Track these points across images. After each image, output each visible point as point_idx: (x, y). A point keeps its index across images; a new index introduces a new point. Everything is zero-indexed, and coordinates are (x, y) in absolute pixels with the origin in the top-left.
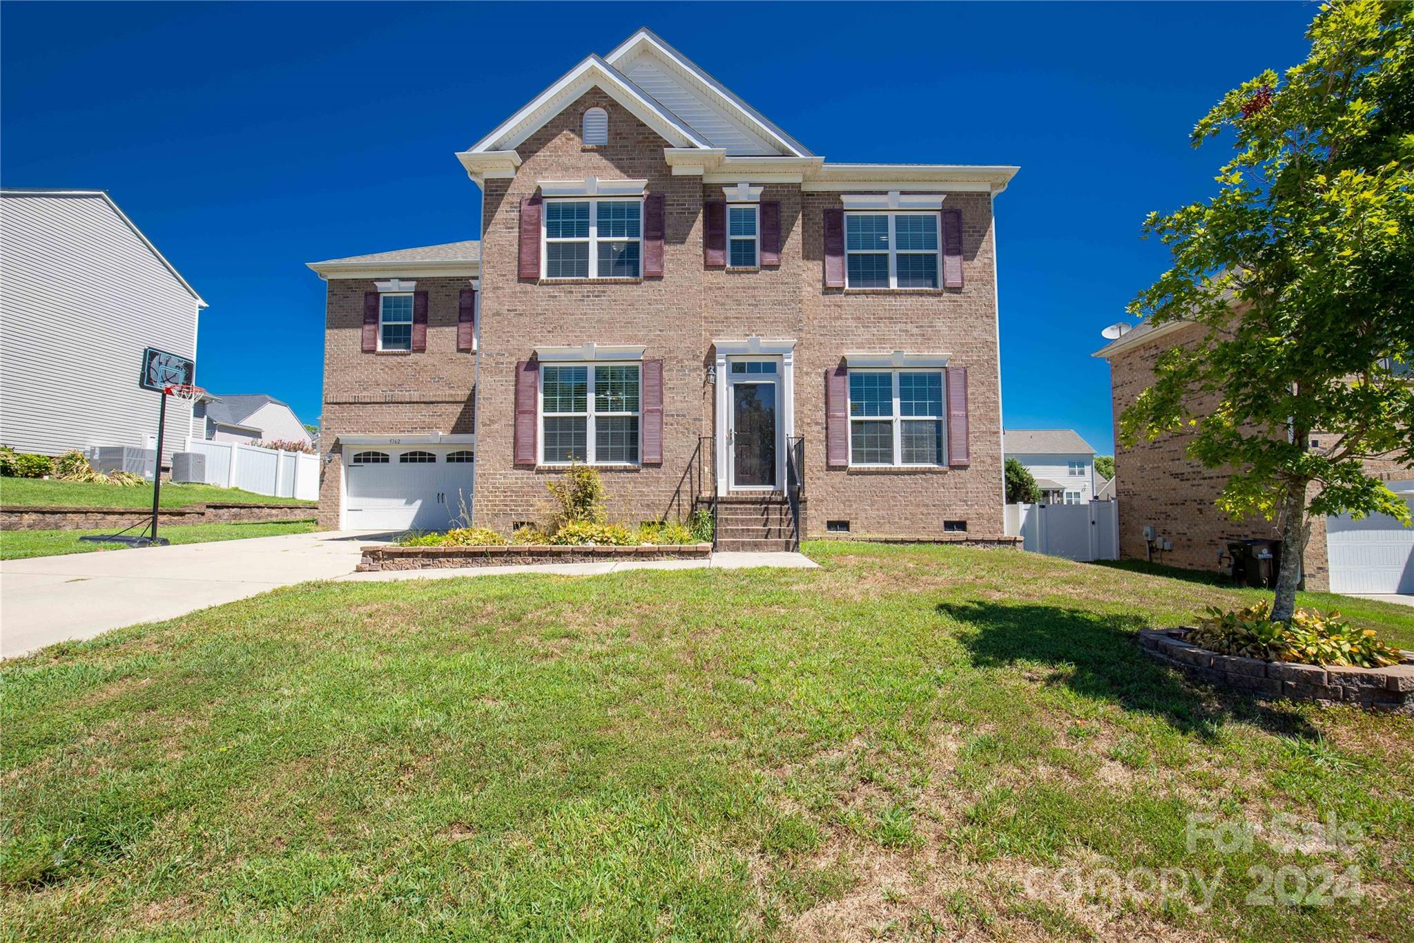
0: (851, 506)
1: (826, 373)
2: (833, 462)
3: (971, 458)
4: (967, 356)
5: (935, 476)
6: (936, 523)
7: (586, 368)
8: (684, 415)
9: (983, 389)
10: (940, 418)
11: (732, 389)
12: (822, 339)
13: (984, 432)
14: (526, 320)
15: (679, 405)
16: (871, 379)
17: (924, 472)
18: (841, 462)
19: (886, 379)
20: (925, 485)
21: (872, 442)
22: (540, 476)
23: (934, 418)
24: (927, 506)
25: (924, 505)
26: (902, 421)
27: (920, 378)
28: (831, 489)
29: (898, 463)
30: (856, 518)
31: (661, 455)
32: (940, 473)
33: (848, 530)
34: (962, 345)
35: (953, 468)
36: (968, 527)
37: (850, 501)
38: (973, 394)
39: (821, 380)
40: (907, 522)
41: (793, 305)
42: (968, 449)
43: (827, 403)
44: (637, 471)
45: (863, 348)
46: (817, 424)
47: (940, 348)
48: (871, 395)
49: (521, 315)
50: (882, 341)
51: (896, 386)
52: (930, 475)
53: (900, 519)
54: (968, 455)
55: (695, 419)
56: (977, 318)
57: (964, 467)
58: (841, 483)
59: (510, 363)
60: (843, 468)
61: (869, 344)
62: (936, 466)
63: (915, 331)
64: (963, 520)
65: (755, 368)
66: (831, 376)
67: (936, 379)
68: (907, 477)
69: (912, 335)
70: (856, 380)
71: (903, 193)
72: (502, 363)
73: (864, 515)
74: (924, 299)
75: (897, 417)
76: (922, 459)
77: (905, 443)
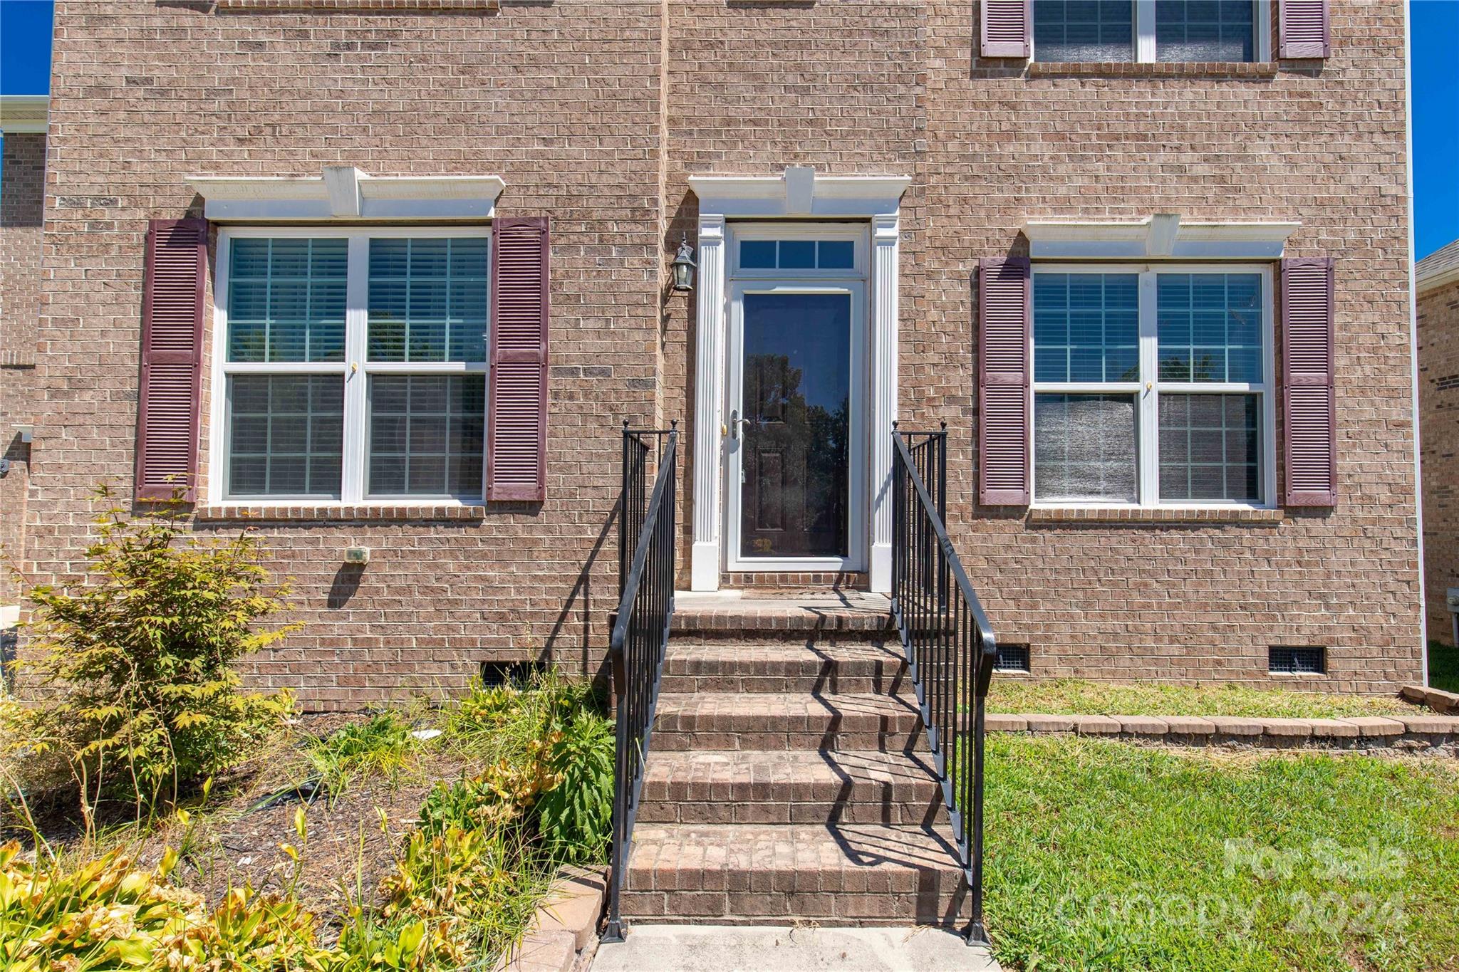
0: (1034, 606)
1: (978, 272)
2: (992, 496)
3: (1339, 489)
4: (1333, 233)
5: (1246, 533)
6: (1248, 650)
7: (344, 243)
8: (604, 373)
9: (1369, 316)
10: (1257, 389)
11: (738, 308)
12: (966, 188)
13: (1371, 423)
14: (175, 107)
15: (592, 344)
16: (1086, 290)
17: (1219, 522)
18: (1011, 496)
19: (1126, 290)
20: (1221, 554)
21: (1086, 447)
22: (206, 534)
23: (1243, 387)
24: (1226, 607)
25: (1218, 607)
26: (1162, 395)
27: (1209, 291)
28: (983, 564)
29: (1151, 501)
30: (1047, 638)
31: (540, 479)
32: (1260, 524)
33: (1026, 666)
34: (1317, 202)
35: (1293, 512)
36: (1332, 663)
37: (1031, 594)
38: (1345, 326)
39: (963, 291)
40: (1176, 650)
41: (901, 89)
42: (1330, 465)
43: (976, 349)
44: (474, 522)
45: (1071, 210)
46: (952, 400)
47: (1263, 211)
48: (1085, 331)
49: (163, 93)
50: (1118, 193)
51: (1148, 307)
52: (1235, 531)
53: (1158, 639)
54: (1331, 480)
55: (635, 383)
56: (1359, 136)
57: (1322, 511)
58: (1008, 548)
59: (133, 224)
60: (1017, 511)
61: (1089, 201)
62: (1246, 507)
63: (1202, 169)
64: (1317, 643)
65: (797, 255)
66: (989, 282)
67: (1247, 290)
68: (1175, 535)
69: (1195, 179)
70: (1048, 292)
72: (109, 226)
73: (1065, 629)
74: (1224, 88)
75: (1149, 383)
76: (1205, 487)
77: (1170, 444)
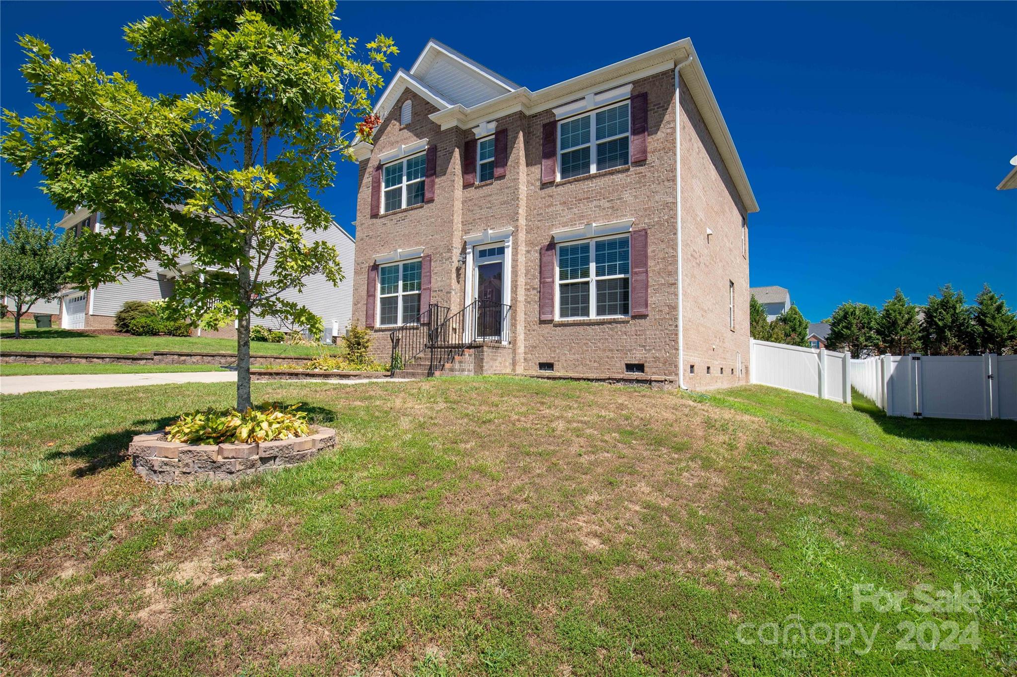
0: (555, 351)
1: (541, 249)
2: (544, 317)
3: (649, 308)
4: (649, 219)
5: (619, 326)
6: (618, 365)
7: (399, 265)
8: (442, 291)
9: (663, 246)
10: (627, 276)
11: (477, 269)
12: (539, 224)
13: (662, 284)
14: (373, 240)
15: (440, 284)
16: (574, 249)
17: (610, 322)
18: (548, 317)
19: (585, 248)
20: (611, 332)
21: (575, 300)
22: (378, 334)
23: (623, 276)
24: (612, 350)
25: (609, 350)
26: (597, 281)
27: (612, 244)
28: (542, 338)
29: (593, 316)
30: (559, 361)
32: (623, 322)
33: (552, 370)
34: (645, 210)
35: (634, 317)
36: (646, 369)
37: (555, 347)
38: (654, 251)
39: (537, 255)
40: (596, 365)
41: (513, 202)
42: (646, 301)
43: (540, 273)
44: (417, 329)
45: (567, 226)
46: (534, 289)
47: (626, 216)
48: (574, 262)
49: (371, 238)
51: (592, 253)
52: (615, 325)
53: (590, 361)
54: (646, 306)
55: (447, 293)
56: (659, 183)
57: (644, 316)
58: (548, 333)
59: (366, 267)
60: (551, 321)
61: (572, 222)
62: (623, 317)
63: (607, 205)
64: (641, 362)
65: (492, 252)
66: (543, 252)
67: (624, 243)
68: (596, 327)
69: (604, 209)
70: (563, 251)
71: (596, 94)
73: (564, 358)
74: (614, 177)
75: (593, 278)
76: (613, 311)
77: (600, 298)
